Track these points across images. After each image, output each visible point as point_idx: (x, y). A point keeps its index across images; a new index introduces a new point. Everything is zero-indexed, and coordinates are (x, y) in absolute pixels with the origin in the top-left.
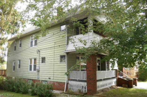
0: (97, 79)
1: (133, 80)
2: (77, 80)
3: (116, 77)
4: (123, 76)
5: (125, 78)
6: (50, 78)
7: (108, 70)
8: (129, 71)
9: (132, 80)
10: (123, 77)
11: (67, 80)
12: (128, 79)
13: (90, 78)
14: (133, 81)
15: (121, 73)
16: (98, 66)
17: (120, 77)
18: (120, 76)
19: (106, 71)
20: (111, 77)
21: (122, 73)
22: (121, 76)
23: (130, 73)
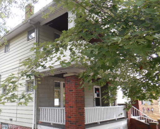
0: (86, 123)
1: (158, 123)
2: (50, 123)
3: (127, 118)
4: (138, 116)
5: (143, 119)
6: (11, 120)
7: (114, 105)
8: (150, 107)
9: (156, 124)
10: (138, 118)
11: (35, 123)
12: (148, 122)
13: (71, 121)
14: (158, 125)
15: (135, 110)
16: (96, 98)
17: (133, 117)
18: (134, 115)
19: (110, 107)
20: (116, 118)
21: (138, 111)
22: (136, 116)
23: (152, 110)
